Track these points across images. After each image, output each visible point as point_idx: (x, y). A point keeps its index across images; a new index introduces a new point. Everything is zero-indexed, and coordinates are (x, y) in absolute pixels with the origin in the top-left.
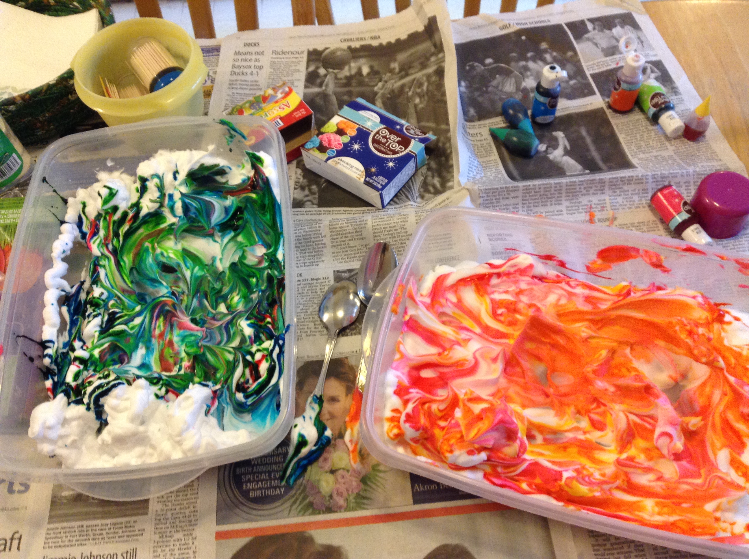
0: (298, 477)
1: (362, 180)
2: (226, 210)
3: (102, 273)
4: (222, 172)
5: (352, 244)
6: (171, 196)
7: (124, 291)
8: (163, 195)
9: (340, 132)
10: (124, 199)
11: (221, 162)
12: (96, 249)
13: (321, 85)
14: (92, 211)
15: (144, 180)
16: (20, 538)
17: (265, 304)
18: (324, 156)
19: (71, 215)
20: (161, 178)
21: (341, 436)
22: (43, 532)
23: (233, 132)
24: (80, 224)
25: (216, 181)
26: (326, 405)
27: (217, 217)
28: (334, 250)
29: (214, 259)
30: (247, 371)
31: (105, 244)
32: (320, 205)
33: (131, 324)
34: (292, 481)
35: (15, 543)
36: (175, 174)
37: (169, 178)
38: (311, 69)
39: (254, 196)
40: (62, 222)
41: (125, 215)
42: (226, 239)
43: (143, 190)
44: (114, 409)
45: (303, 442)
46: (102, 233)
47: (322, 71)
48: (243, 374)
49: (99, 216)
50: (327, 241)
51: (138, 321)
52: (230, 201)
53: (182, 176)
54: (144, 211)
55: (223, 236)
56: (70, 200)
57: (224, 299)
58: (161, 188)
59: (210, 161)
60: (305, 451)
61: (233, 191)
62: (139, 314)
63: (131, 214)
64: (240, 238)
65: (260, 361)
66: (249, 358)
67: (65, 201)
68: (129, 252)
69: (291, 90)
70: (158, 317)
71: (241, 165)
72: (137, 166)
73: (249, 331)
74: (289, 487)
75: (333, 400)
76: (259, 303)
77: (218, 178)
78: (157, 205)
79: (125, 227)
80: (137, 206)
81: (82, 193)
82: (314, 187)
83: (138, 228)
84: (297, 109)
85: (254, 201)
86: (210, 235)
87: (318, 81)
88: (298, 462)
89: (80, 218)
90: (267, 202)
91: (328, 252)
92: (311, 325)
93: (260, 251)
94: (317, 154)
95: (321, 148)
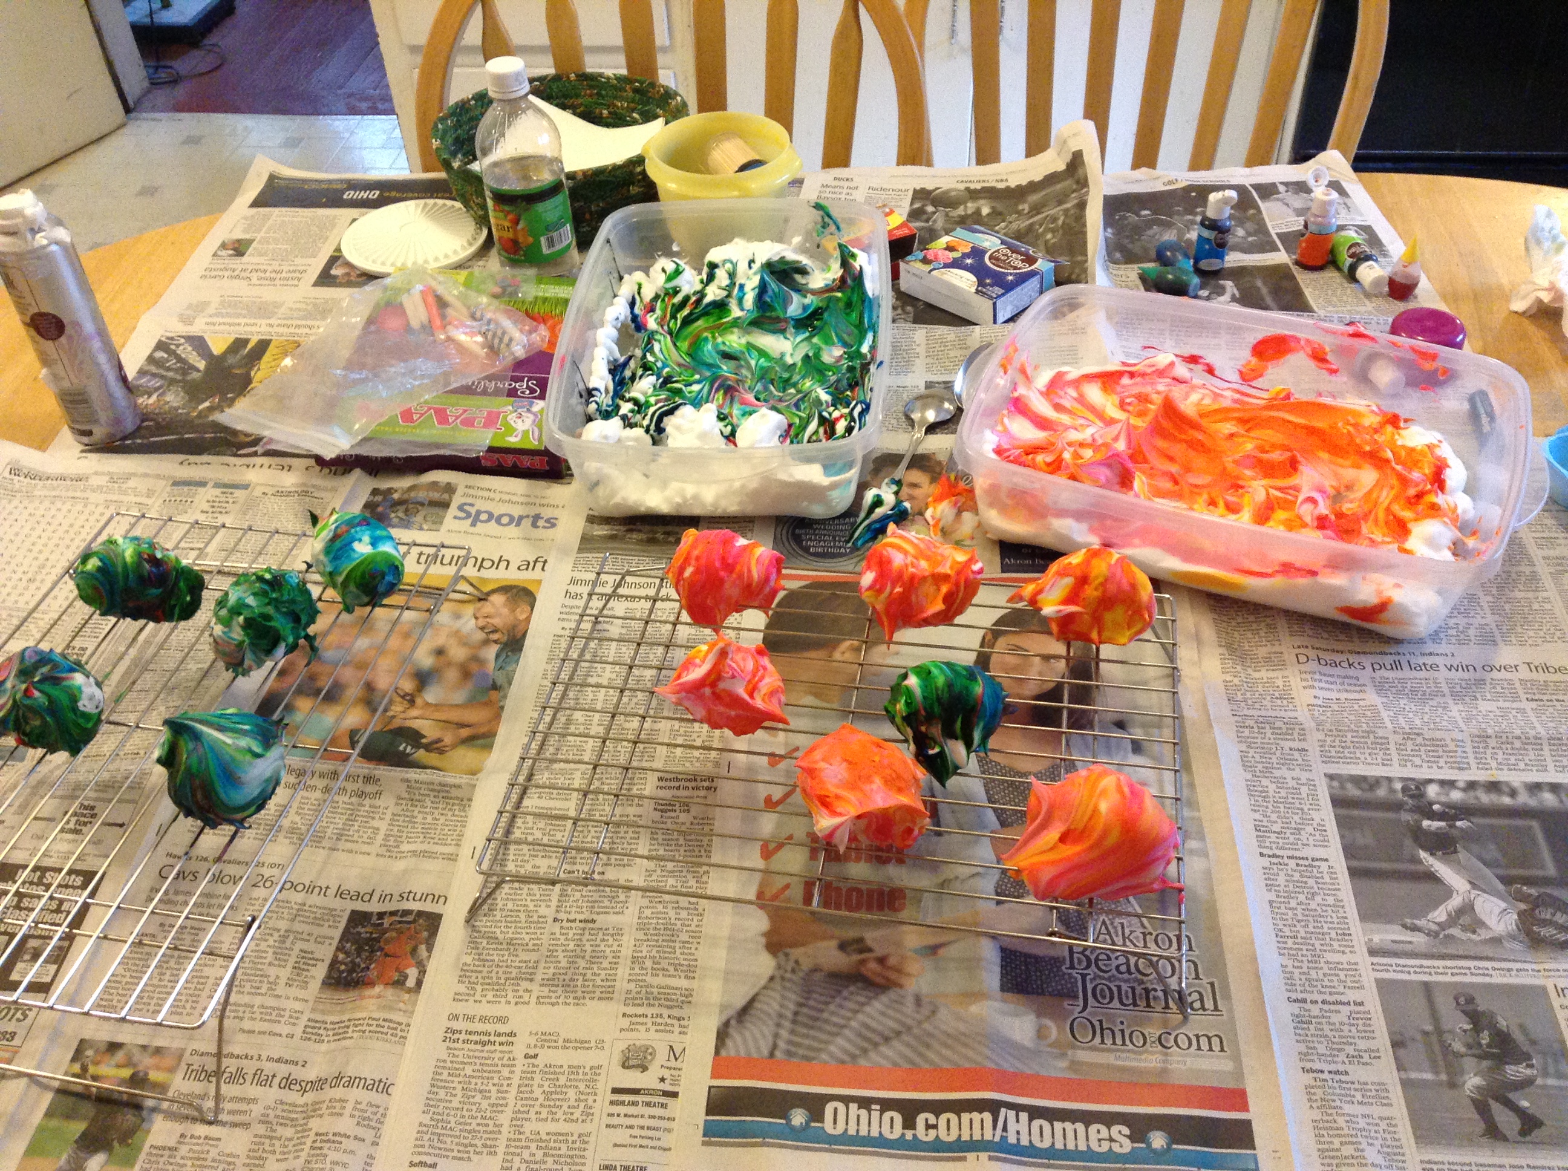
0: (867, 542)
1: (973, 290)
2: (805, 308)
3: (657, 347)
4: (803, 271)
5: (952, 354)
6: (742, 286)
7: (679, 365)
8: (733, 284)
9: (950, 248)
10: (689, 282)
11: (805, 260)
12: (652, 323)
13: (927, 221)
14: (648, 294)
15: (713, 266)
16: (545, 562)
17: (845, 382)
18: (928, 268)
19: (626, 289)
20: (735, 265)
21: (921, 514)
22: (572, 560)
23: (827, 219)
24: (632, 304)
25: (794, 280)
26: (905, 490)
27: (795, 307)
28: (931, 361)
29: (783, 355)
30: (821, 430)
31: (661, 322)
32: (915, 322)
33: (689, 389)
34: (860, 543)
35: (539, 565)
36: (751, 262)
37: (742, 267)
38: (917, 205)
39: (839, 295)
40: (615, 296)
41: (686, 299)
42: (799, 339)
43: (711, 277)
44: (678, 428)
45: (878, 502)
46: (658, 312)
47: (930, 209)
48: (816, 432)
49: (657, 297)
50: (921, 350)
51: (696, 388)
52: (809, 299)
53: (756, 266)
54: (708, 299)
55: (797, 334)
56: (626, 277)
57: (794, 385)
58: (732, 275)
59: (791, 256)
60: (879, 511)
61: (814, 292)
62: (698, 382)
63: (693, 299)
64: (815, 340)
65: (837, 419)
66: (825, 414)
67: (621, 278)
68: (685, 339)
69: (892, 212)
70: (717, 390)
71: (826, 268)
72: (707, 252)
73: (825, 397)
74: (855, 548)
75: (914, 485)
76: (838, 381)
77: (798, 277)
78: (725, 293)
79: (686, 312)
80: (701, 294)
81: (638, 276)
82: (909, 308)
83: (697, 319)
84: (897, 228)
85: (838, 299)
86: (783, 331)
87: (925, 217)
88: (869, 525)
89: (634, 298)
90: (855, 298)
91: (920, 364)
92: (894, 422)
93: (838, 352)
94: (919, 265)
95: (925, 261)
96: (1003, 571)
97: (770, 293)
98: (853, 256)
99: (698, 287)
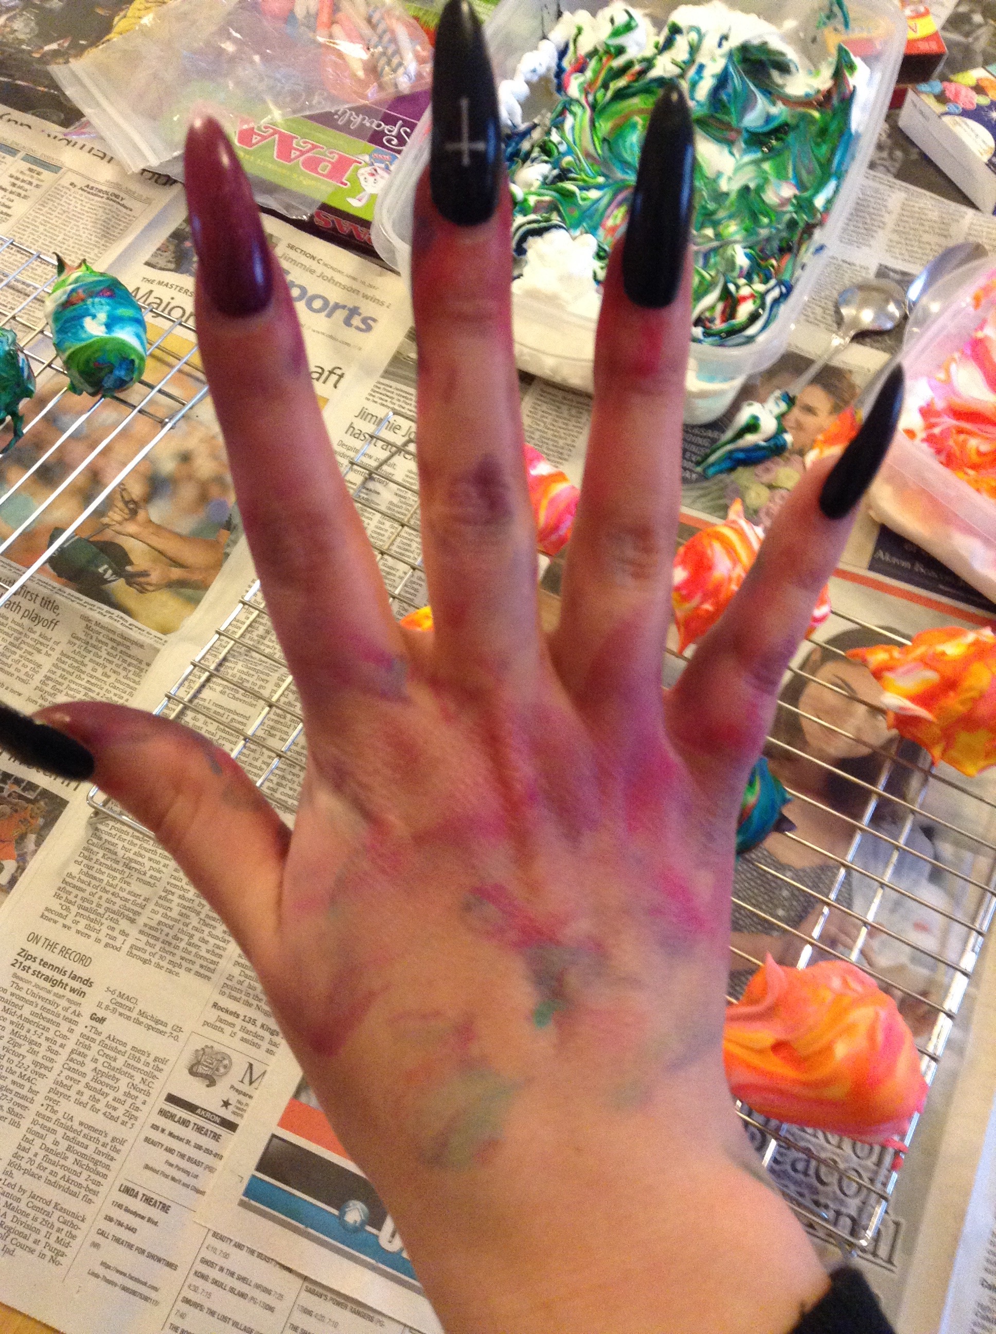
0: (721, 472)
1: (985, 158)
2: (769, 118)
3: (569, 121)
4: (784, 68)
5: (926, 237)
6: (701, 67)
7: (588, 155)
8: (691, 61)
9: (979, 89)
10: (638, 44)
11: (792, 54)
12: (574, 87)
13: (967, 35)
14: (586, 45)
15: (676, 30)
16: (341, 376)
17: (775, 244)
18: (939, 108)
19: (560, 33)
20: (701, 36)
22: (370, 384)
23: (836, 9)
24: (562, 54)
25: (769, 76)
26: (796, 412)
27: (753, 119)
28: (895, 237)
29: (719, 174)
30: (720, 307)
31: (586, 89)
32: (898, 176)
33: (586, 194)
34: (711, 471)
35: (334, 378)
36: (725, 38)
37: (709, 43)
39: (816, 114)
40: (544, 37)
41: (629, 65)
42: (747, 158)
43: (669, 44)
45: (752, 427)
46: (589, 74)
48: (712, 308)
49: (594, 53)
50: (890, 220)
51: (594, 194)
52: (778, 110)
53: (727, 46)
54: (654, 73)
55: (745, 152)
56: (566, 15)
57: (715, 224)
58: (694, 49)
59: (776, 43)
60: (750, 439)
61: (788, 101)
62: (599, 187)
63: (637, 68)
64: (767, 166)
65: (744, 299)
66: (732, 287)
67: (559, 14)
68: (607, 120)
69: (927, 13)
70: (620, 205)
71: (814, 70)
72: (674, 7)
73: (742, 261)
75: (809, 410)
76: (768, 240)
77: (775, 75)
78: (677, 71)
79: (622, 82)
80: (649, 63)
81: (582, 17)
82: (899, 154)
83: (634, 95)
84: (927, 39)
85: (812, 120)
86: (729, 143)
87: (967, 28)
88: (731, 452)
89: (566, 47)
90: (833, 127)
91: (882, 238)
93: (788, 191)
94: (931, 102)
95: (941, 98)
96: (871, 568)
97: (730, 89)
98: (852, 67)
99: (649, 52)
